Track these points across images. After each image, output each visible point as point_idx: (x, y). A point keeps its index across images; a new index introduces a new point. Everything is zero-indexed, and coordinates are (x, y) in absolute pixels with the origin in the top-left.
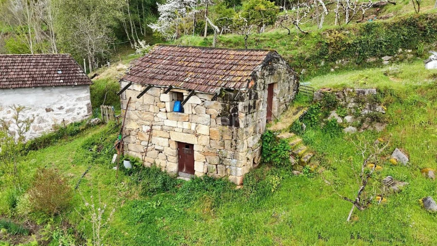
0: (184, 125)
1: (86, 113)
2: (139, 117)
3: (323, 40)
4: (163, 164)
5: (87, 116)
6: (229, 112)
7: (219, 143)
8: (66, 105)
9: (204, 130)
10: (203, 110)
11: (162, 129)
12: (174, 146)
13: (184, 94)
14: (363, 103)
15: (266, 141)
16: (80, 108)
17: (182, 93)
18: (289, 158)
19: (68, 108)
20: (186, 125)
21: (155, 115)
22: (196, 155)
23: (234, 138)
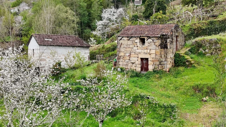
0: (145, 51)
1: (87, 60)
2: (125, 50)
3: (192, 28)
4: (135, 68)
6: (164, 43)
7: (159, 56)
9: (153, 52)
10: (153, 44)
11: (135, 54)
12: (140, 60)
13: (145, 39)
14: (212, 44)
15: (176, 57)
17: (145, 38)
18: (186, 62)
20: (146, 51)
21: (132, 48)
22: (149, 62)
23: (166, 53)
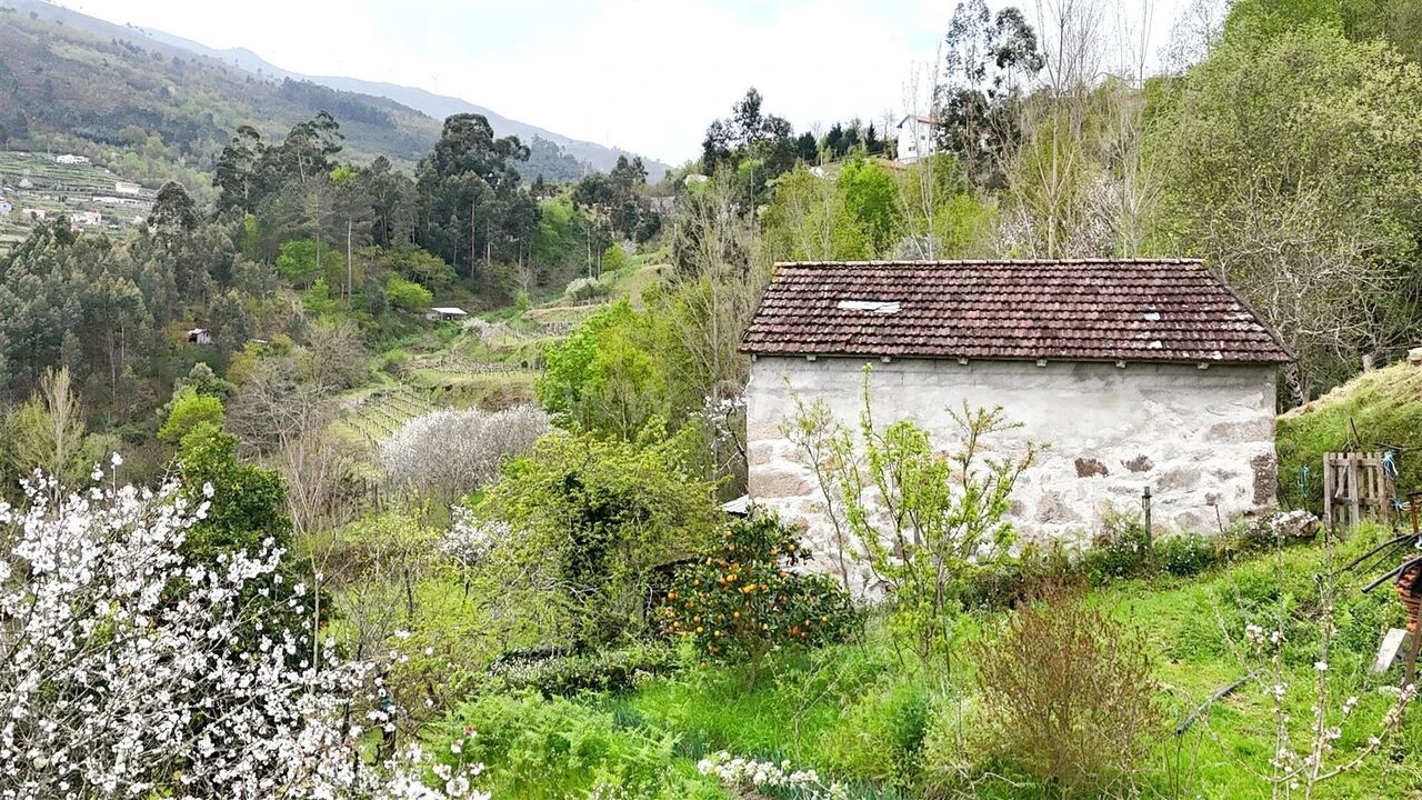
1: (1247, 503)
5: (1250, 514)
8: (1160, 454)
16: (1223, 476)
19: (1169, 467)
